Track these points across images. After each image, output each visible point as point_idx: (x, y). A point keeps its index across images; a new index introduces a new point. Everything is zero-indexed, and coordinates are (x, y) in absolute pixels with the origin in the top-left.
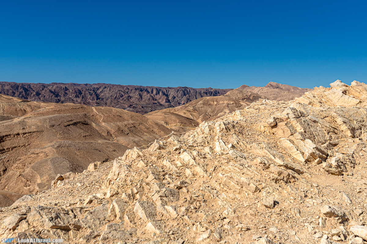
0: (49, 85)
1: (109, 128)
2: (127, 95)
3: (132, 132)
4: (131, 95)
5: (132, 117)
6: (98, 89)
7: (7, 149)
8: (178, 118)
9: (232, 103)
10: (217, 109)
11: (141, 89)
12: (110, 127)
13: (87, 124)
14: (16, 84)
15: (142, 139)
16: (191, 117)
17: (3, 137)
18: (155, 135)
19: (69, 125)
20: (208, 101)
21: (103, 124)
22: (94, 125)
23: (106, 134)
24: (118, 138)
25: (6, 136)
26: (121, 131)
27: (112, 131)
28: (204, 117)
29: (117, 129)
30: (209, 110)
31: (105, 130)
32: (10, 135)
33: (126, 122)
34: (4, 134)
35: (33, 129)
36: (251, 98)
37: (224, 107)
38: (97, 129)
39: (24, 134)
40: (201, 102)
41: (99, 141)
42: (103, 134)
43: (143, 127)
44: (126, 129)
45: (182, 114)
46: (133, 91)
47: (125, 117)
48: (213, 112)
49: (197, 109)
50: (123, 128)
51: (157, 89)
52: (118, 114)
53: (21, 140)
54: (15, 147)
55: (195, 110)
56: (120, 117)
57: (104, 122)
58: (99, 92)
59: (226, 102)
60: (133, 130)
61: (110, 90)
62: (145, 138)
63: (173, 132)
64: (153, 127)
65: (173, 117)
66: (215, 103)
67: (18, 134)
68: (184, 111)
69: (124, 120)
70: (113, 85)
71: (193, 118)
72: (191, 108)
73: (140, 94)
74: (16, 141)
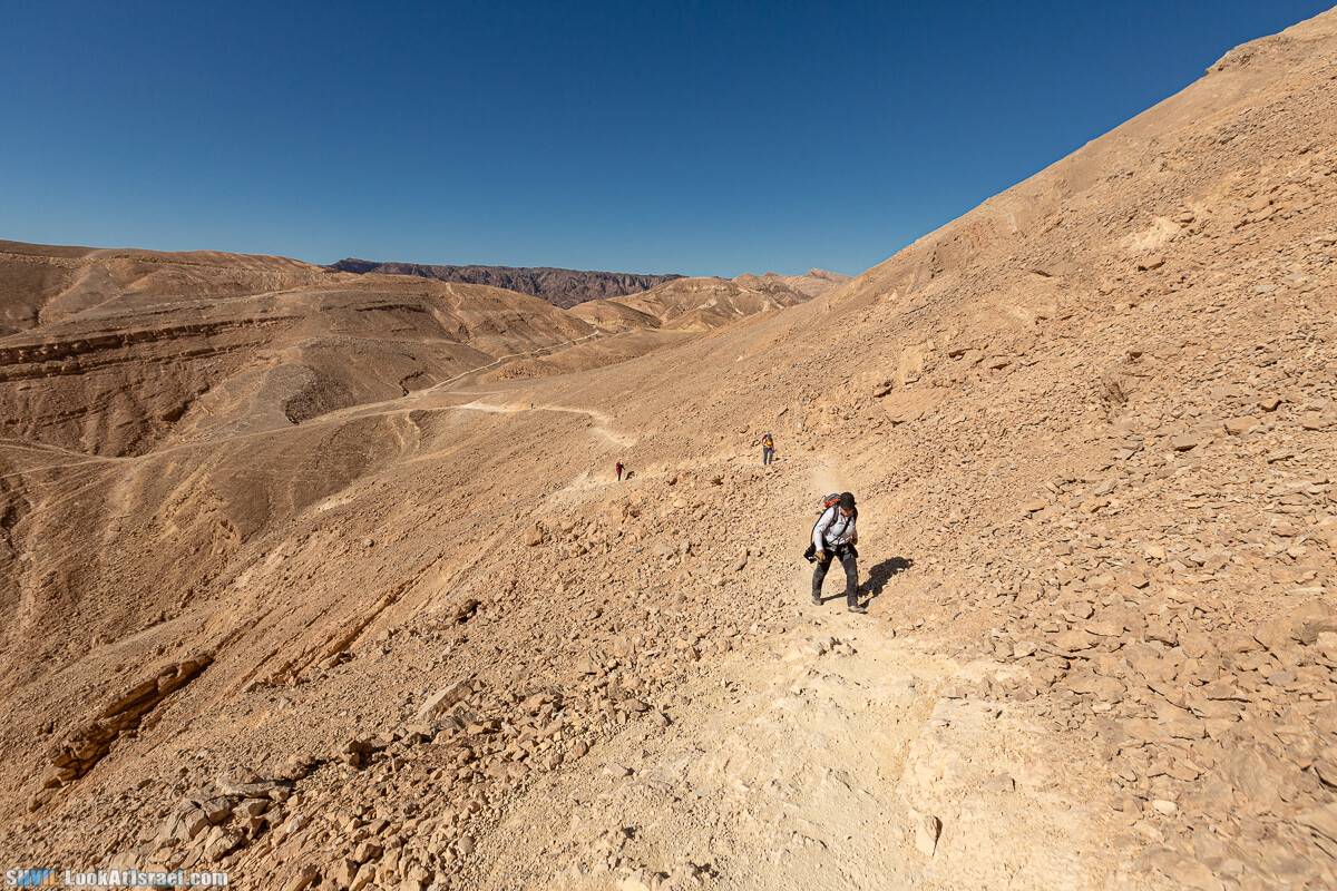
1: (466, 320)
2: (582, 286)
3: (514, 329)
4: (589, 285)
5: (521, 304)
6: (539, 276)
7: (220, 349)
8: (621, 311)
10: (697, 299)
11: (605, 277)
12: (470, 320)
13: (423, 311)
15: (527, 342)
16: (649, 311)
17: (216, 325)
18: (558, 335)
19: (370, 309)
20: (681, 286)
21: (458, 313)
22: (437, 313)
23: (457, 330)
24: (480, 338)
25: (222, 324)
26: (489, 327)
27: (471, 326)
28: (672, 311)
29: (483, 322)
30: (683, 301)
31: (457, 324)
32: (231, 322)
33: (505, 312)
34: (218, 321)
35: (285, 312)
36: (772, 289)
37: (709, 296)
38: (441, 320)
39: (262, 321)
40: (669, 288)
41: (426, 341)
42: (450, 330)
43: (538, 321)
44: (503, 323)
46: (593, 279)
47: (509, 302)
48: (689, 303)
49: (663, 299)
50: (496, 321)
51: (631, 277)
52: (496, 297)
53: (255, 333)
54: (238, 346)
55: (658, 300)
56: (498, 303)
57: (462, 309)
59: (713, 287)
60: (516, 325)
61: (556, 277)
62: (536, 339)
63: (597, 332)
64: (559, 322)
65: (617, 311)
66: (695, 289)
67: (250, 321)
68: (639, 301)
69: (505, 307)
70: (562, 270)
71: (652, 313)
72: (652, 297)
73: (602, 284)
74: (242, 335)
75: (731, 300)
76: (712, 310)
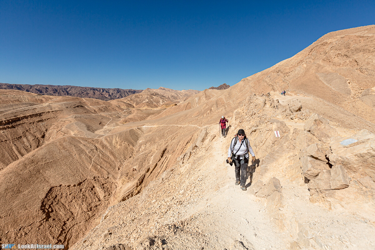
0: (34, 86)
3: (106, 110)
5: (104, 103)
7: (45, 119)
9: (149, 96)
10: (142, 99)
11: (94, 89)
12: (95, 108)
13: (83, 107)
14: (10, 85)
16: (130, 103)
17: (41, 113)
19: (75, 107)
20: (137, 96)
21: (91, 106)
22: (86, 107)
23: (94, 111)
24: (100, 113)
25: (42, 113)
26: (101, 110)
27: (97, 110)
28: (136, 103)
29: (98, 109)
30: (138, 100)
32: (44, 112)
33: (102, 106)
34: (41, 112)
35: (57, 109)
36: (154, 94)
38: (89, 109)
39: (52, 112)
40: (134, 96)
41: (93, 115)
42: (92, 111)
43: (111, 108)
44: (103, 109)
45: (125, 102)
46: (89, 90)
47: (101, 103)
48: (140, 101)
50: (101, 108)
51: (102, 89)
52: (97, 102)
53: (51, 115)
54: (49, 118)
55: (131, 100)
58: (68, 90)
59: (146, 96)
60: (106, 109)
61: (75, 89)
62: (113, 113)
63: (125, 110)
64: (115, 108)
65: (122, 103)
66: (141, 96)
67: (49, 112)
68: (127, 100)
69: (100, 105)
70: (77, 87)
73: (94, 92)
74: (49, 116)
75: (151, 100)
76: (148, 102)
